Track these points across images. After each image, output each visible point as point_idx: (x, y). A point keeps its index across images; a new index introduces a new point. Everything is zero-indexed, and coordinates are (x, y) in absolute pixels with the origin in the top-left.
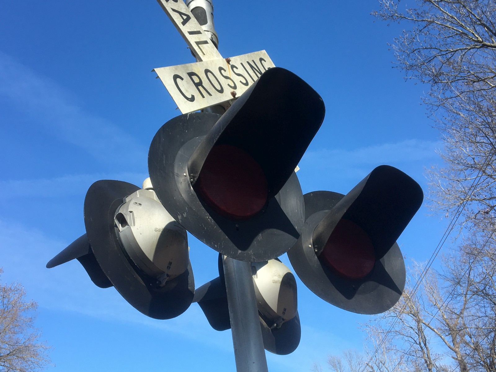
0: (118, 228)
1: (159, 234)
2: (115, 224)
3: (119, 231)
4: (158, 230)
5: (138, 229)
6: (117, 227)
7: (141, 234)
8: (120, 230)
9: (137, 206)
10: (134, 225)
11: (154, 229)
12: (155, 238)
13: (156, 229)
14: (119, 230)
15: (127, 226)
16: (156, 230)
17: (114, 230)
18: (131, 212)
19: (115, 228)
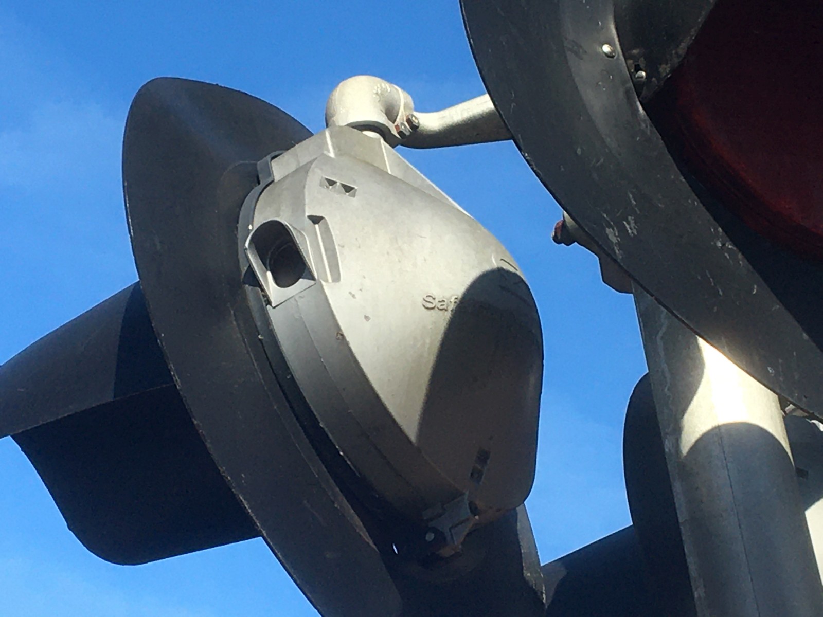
0: (263, 290)
1: (442, 320)
2: (244, 269)
3: (269, 302)
4: (435, 303)
5: (353, 296)
6: (256, 283)
7: (367, 318)
8: (272, 299)
9: (336, 196)
10: (337, 278)
11: (420, 301)
12: (428, 341)
13: (430, 299)
14: (266, 296)
15: (302, 283)
16: (430, 306)
17: (245, 299)
18: (316, 220)
19: (247, 287)
